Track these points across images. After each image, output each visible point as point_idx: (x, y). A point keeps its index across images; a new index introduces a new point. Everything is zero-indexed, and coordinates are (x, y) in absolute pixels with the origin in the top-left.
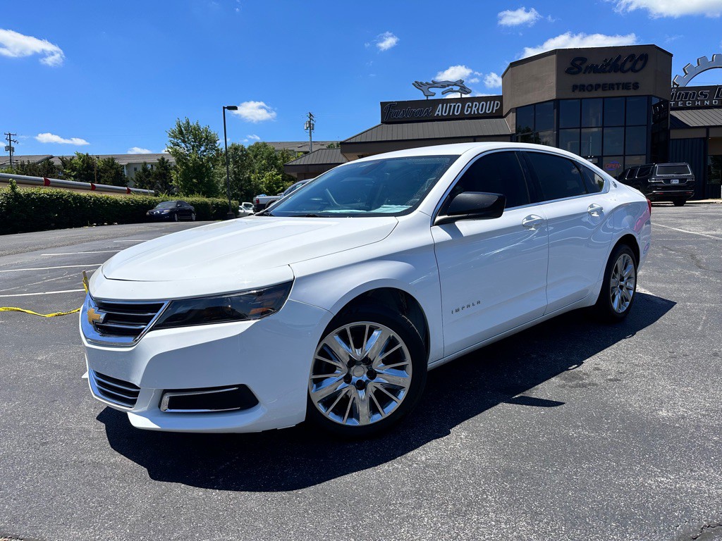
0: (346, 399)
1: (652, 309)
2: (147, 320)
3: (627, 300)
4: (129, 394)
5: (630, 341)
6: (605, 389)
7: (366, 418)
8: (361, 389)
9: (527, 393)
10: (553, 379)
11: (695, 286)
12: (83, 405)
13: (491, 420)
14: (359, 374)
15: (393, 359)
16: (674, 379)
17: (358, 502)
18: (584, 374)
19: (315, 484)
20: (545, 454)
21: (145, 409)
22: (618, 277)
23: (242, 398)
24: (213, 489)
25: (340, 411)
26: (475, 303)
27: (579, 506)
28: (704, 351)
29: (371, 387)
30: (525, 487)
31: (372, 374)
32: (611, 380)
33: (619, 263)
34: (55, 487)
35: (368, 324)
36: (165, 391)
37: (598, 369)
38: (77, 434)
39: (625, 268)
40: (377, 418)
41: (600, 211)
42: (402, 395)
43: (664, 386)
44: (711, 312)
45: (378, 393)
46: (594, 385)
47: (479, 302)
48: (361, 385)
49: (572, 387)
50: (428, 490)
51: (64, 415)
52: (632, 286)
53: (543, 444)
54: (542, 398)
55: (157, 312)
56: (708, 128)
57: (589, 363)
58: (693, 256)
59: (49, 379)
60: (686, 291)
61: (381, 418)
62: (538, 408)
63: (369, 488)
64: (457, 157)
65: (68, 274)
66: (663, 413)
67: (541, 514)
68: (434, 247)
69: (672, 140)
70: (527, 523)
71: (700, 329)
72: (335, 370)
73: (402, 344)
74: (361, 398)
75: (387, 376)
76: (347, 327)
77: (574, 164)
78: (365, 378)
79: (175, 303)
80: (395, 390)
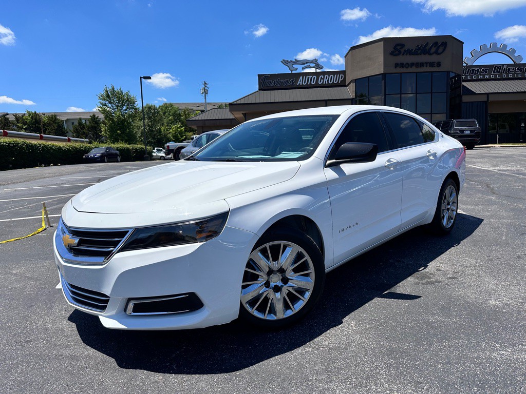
0: (266, 299)
1: (468, 225)
2: (115, 244)
3: (452, 219)
4: (101, 302)
5: (457, 249)
6: (448, 285)
7: (281, 314)
8: (277, 292)
9: (393, 290)
10: (409, 279)
11: (494, 207)
12: (56, 309)
13: (371, 311)
14: (276, 280)
15: (301, 268)
16: (494, 276)
17: (284, 380)
18: (430, 274)
19: (248, 366)
20: (415, 336)
21: (113, 312)
22: (446, 202)
23: (191, 303)
24: (170, 373)
25: (262, 309)
26: (355, 225)
27: (448, 375)
28: (510, 254)
29: (285, 289)
30: (406, 363)
31: (285, 280)
32: (450, 278)
33: (447, 192)
34: (43, 377)
35: (282, 243)
36: (130, 300)
37: (440, 270)
38: (54, 332)
39: (450, 196)
40: (289, 313)
41: (434, 155)
42: (308, 295)
43: (489, 282)
44: (509, 226)
45: (290, 294)
46: (440, 282)
47: (357, 224)
48: (277, 289)
49: (424, 284)
50: (335, 367)
51: (41, 317)
52: (455, 209)
53: (412, 328)
54: (404, 293)
55: (123, 237)
56: (488, 94)
57: (432, 266)
58: (488, 186)
59: (25, 289)
60: (488, 211)
61: (292, 313)
62: (403, 301)
63: (290, 368)
64: (338, 116)
65: (28, 204)
66: (492, 302)
67: (421, 383)
68: (327, 183)
69: (464, 102)
70: (412, 390)
71: (504, 238)
72: (258, 278)
73: (307, 257)
74: (277, 298)
75: (296, 281)
76: (267, 245)
77: (416, 122)
78: (280, 284)
79: (138, 230)
80: (302, 291)
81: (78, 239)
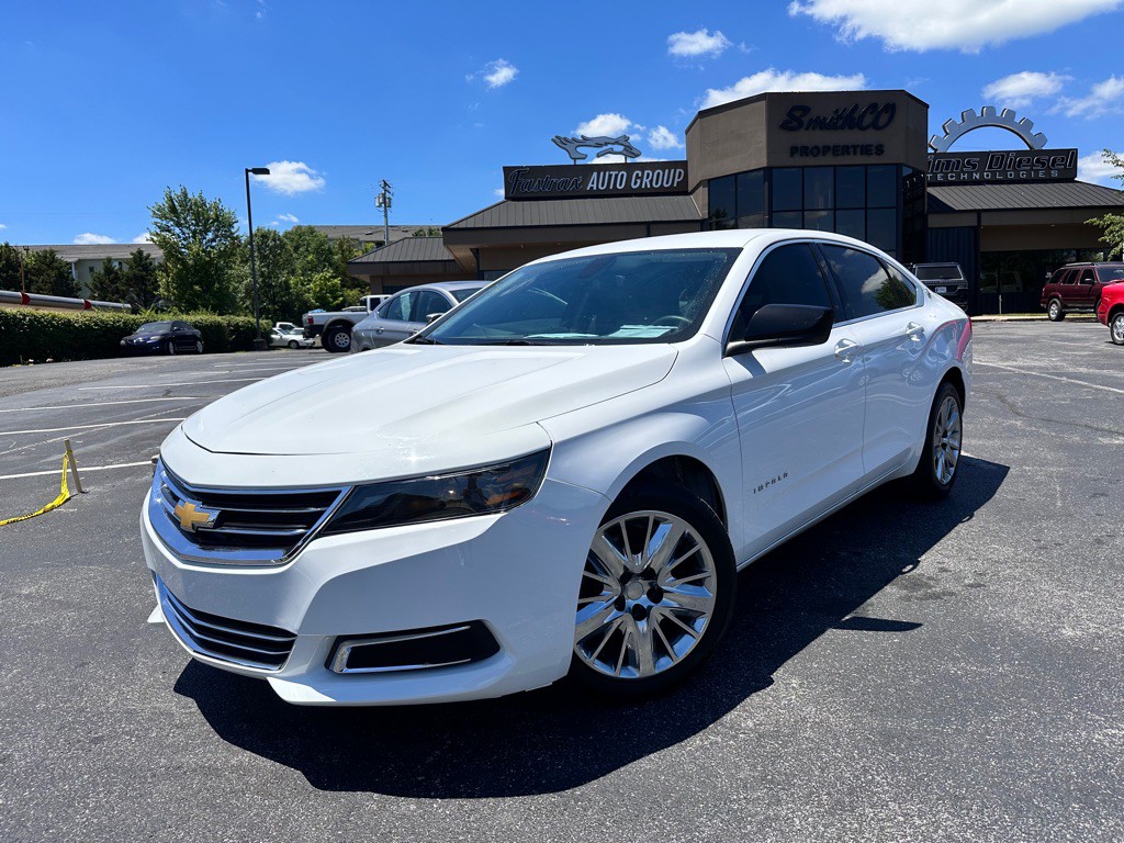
0: (619, 636)
1: (983, 480)
2: (310, 520)
3: (952, 466)
4: (276, 647)
5: (970, 526)
6: (970, 599)
7: (649, 666)
8: (640, 619)
9: (860, 612)
10: (888, 589)
11: (1024, 442)
12: (139, 669)
13: (824, 657)
14: (637, 595)
15: (688, 569)
16: (1059, 579)
17: (679, 802)
18: (929, 578)
19: (596, 778)
20: (929, 703)
21: (302, 669)
22: (942, 431)
23: (474, 643)
24: (431, 797)
25: (609, 657)
26: (782, 477)
27: (1014, 781)
28: (1080, 536)
29: (658, 612)
30: (923, 758)
31: (656, 595)
32: (971, 586)
33: (943, 409)
35: (652, 514)
36: (340, 640)
37: (946, 571)
38: (150, 719)
39: (949, 418)
40: (666, 664)
42: (702, 625)
43: (1050, 592)
44: (1064, 479)
45: (666, 624)
46: (952, 594)
47: (785, 475)
48: (640, 613)
49: (921, 599)
50: (779, 774)
51: (112, 688)
52: (957, 444)
53: (919, 688)
54: (886, 617)
55: (328, 506)
56: (979, 212)
57: (929, 561)
58: (1002, 398)
60: (1015, 450)
61: (672, 664)
62: (887, 634)
63: (687, 777)
64: (738, 251)
65: (18, 445)
66: (1068, 632)
67: (964, 798)
68: (730, 391)
69: (931, 229)
70: (949, 813)
71: (1059, 504)
72: (602, 589)
73: (701, 546)
74: (639, 634)
75: (678, 595)
76: (621, 520)
77: (879, 262)
78: (644, 601)
79: (361, 489)
80: (688, 617)
81: (217, 513)
